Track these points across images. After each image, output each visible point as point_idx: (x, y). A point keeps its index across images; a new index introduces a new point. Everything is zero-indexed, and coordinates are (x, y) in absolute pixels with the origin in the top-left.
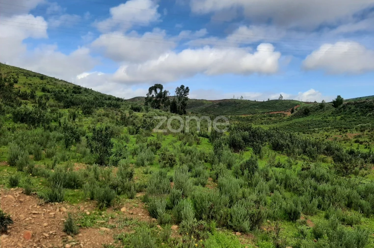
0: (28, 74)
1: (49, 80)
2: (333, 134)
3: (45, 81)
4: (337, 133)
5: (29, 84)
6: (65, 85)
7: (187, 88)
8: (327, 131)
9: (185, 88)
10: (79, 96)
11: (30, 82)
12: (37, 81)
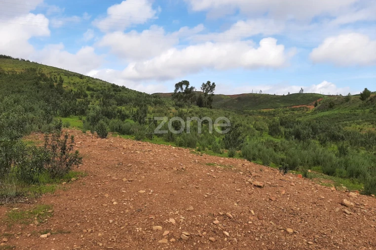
0: (68, 74)
1: (87, 78)
2: (365, 127)
3: (85, 80)
4: (370, 126)
5: (74, 84)
6: (103, 84)
7: (213, 84)
8: (359, 124)
9: (211, 84)
10: (122, 94)
11: (72, 82)
12: (78, 80)
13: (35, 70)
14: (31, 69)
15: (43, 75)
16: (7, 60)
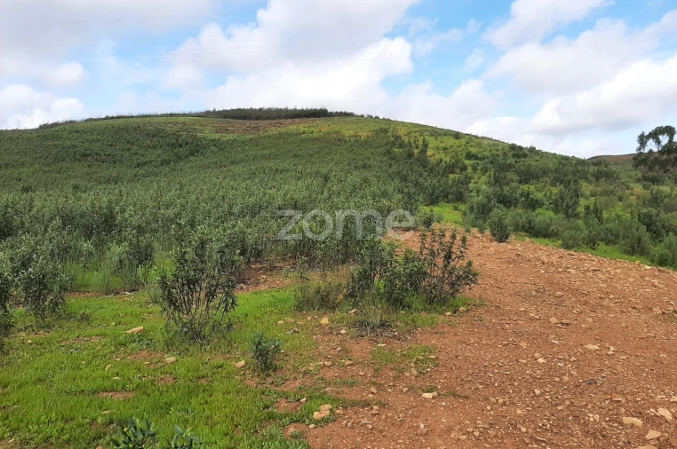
0: (436, 132)
1: (467, 137)
3: (463, 141)
5: (445, 149)
6: (494, 145)
10: (528, 161)
11: (442, 145)
12: (450, 141)
13: (386, 131)
14: (381, 129)
15: (398, 138)
16: (349, 119)
